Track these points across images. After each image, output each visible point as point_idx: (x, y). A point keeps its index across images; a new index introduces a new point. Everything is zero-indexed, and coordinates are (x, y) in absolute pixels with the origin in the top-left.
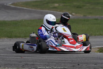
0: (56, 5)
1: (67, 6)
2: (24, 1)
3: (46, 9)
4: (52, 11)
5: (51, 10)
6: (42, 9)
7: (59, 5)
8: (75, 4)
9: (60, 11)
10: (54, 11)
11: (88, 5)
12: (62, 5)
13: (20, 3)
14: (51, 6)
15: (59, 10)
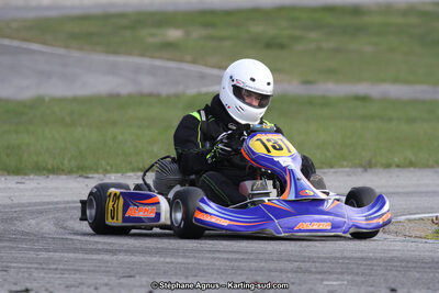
0: (174, 34)
1: (222, 39)
2: (31, 15)
3: (130, 53)
4: (161, 58)
5: (152, 57)
6: (115, 53)
7: (188, 34)
8: (257, 28)
9: (194, 62)
10: (168, 59)
11: (313, 35)
12: (197, 33)
13: (14, 25)
14: (151, 40)
15: (188, 58)
